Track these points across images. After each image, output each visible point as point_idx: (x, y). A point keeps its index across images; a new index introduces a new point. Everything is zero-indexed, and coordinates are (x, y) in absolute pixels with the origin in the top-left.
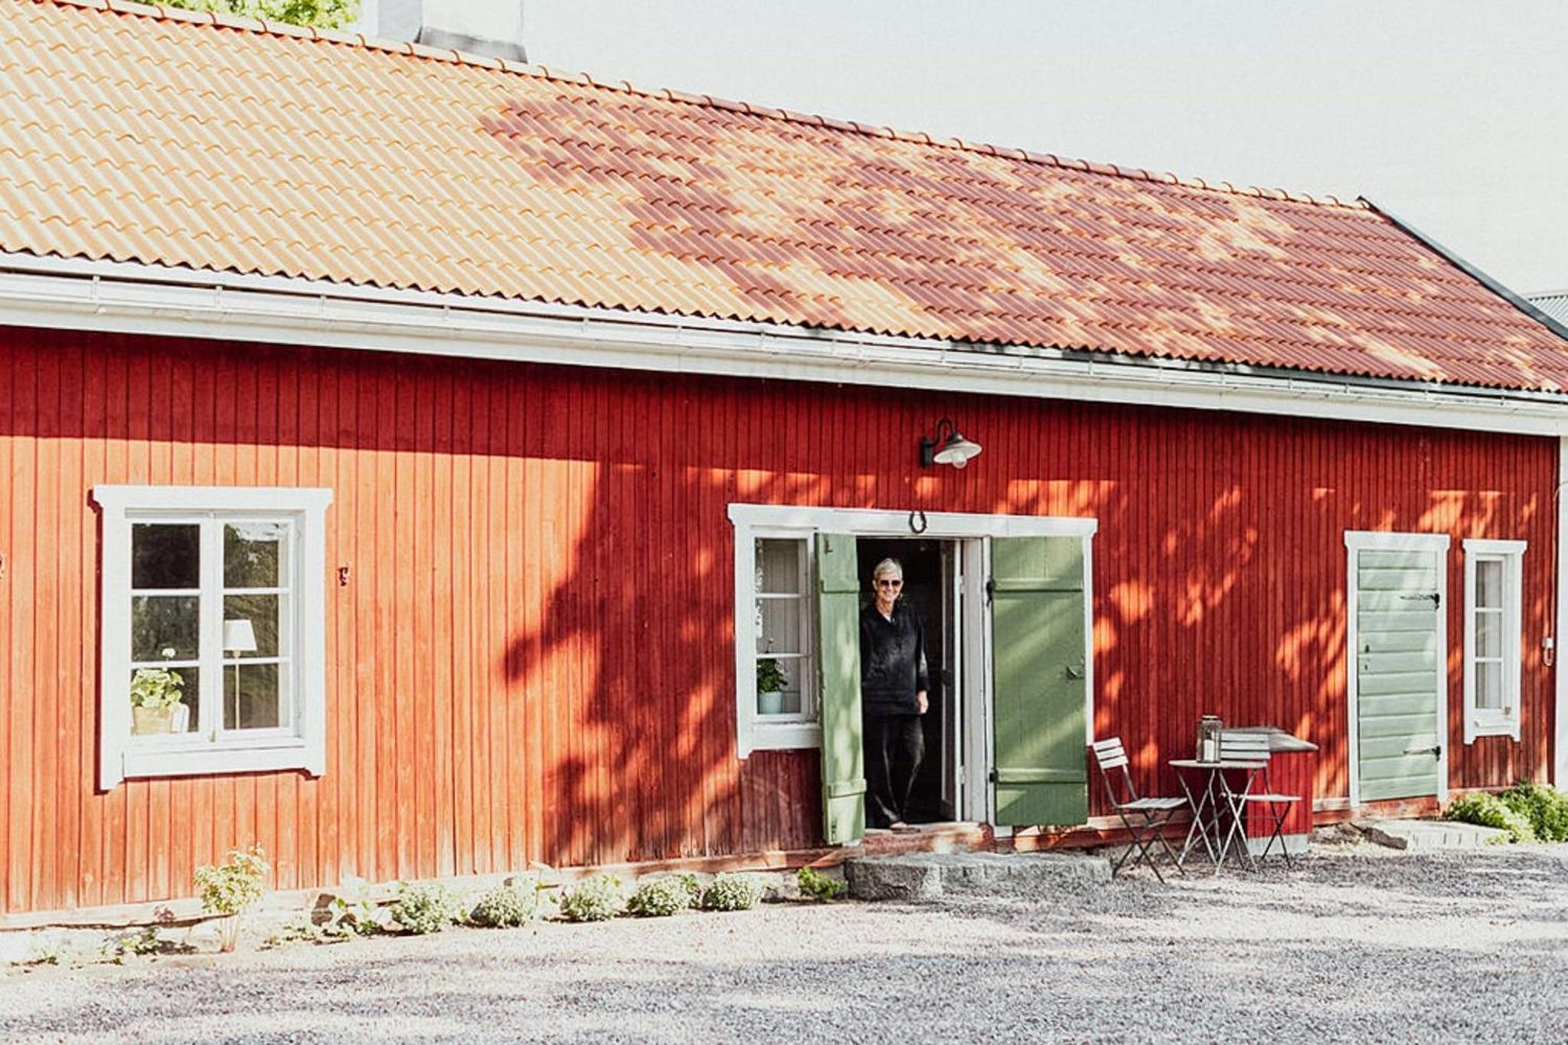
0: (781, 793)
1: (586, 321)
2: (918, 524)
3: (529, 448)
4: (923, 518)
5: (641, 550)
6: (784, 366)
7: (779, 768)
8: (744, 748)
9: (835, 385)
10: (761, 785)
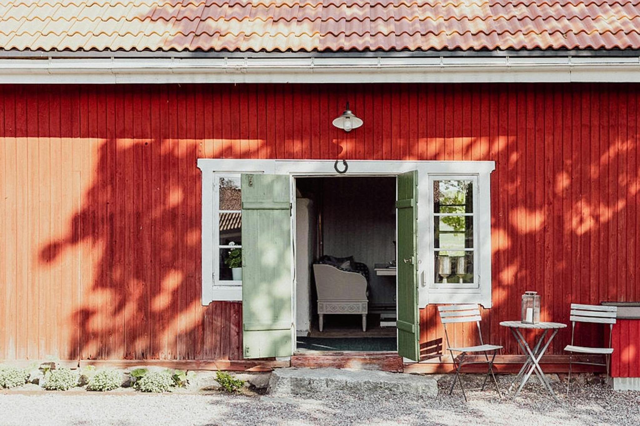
0: (232, 326)
1: (50, 59)
2: (341, 167)
3: (63, 133)
4: (345, 163)
5: (139, 187)
6: (192, 76)
7: (232, 311)
8: (206, 299)
9: (232, 84)
10: (219, 322)
